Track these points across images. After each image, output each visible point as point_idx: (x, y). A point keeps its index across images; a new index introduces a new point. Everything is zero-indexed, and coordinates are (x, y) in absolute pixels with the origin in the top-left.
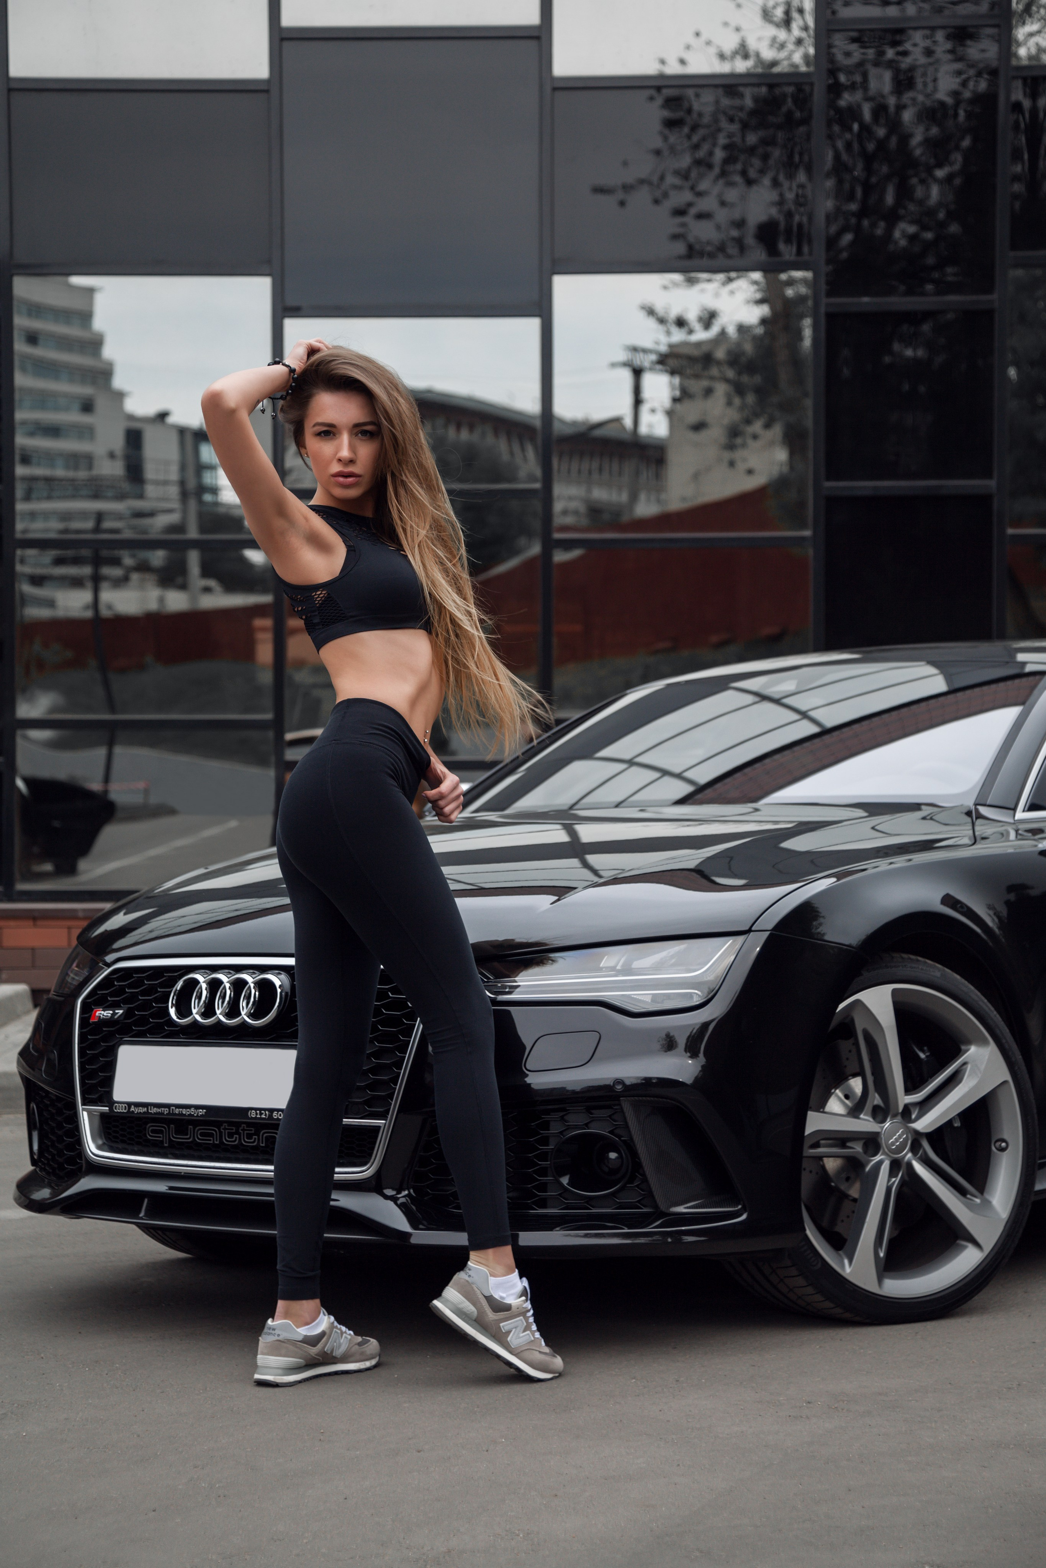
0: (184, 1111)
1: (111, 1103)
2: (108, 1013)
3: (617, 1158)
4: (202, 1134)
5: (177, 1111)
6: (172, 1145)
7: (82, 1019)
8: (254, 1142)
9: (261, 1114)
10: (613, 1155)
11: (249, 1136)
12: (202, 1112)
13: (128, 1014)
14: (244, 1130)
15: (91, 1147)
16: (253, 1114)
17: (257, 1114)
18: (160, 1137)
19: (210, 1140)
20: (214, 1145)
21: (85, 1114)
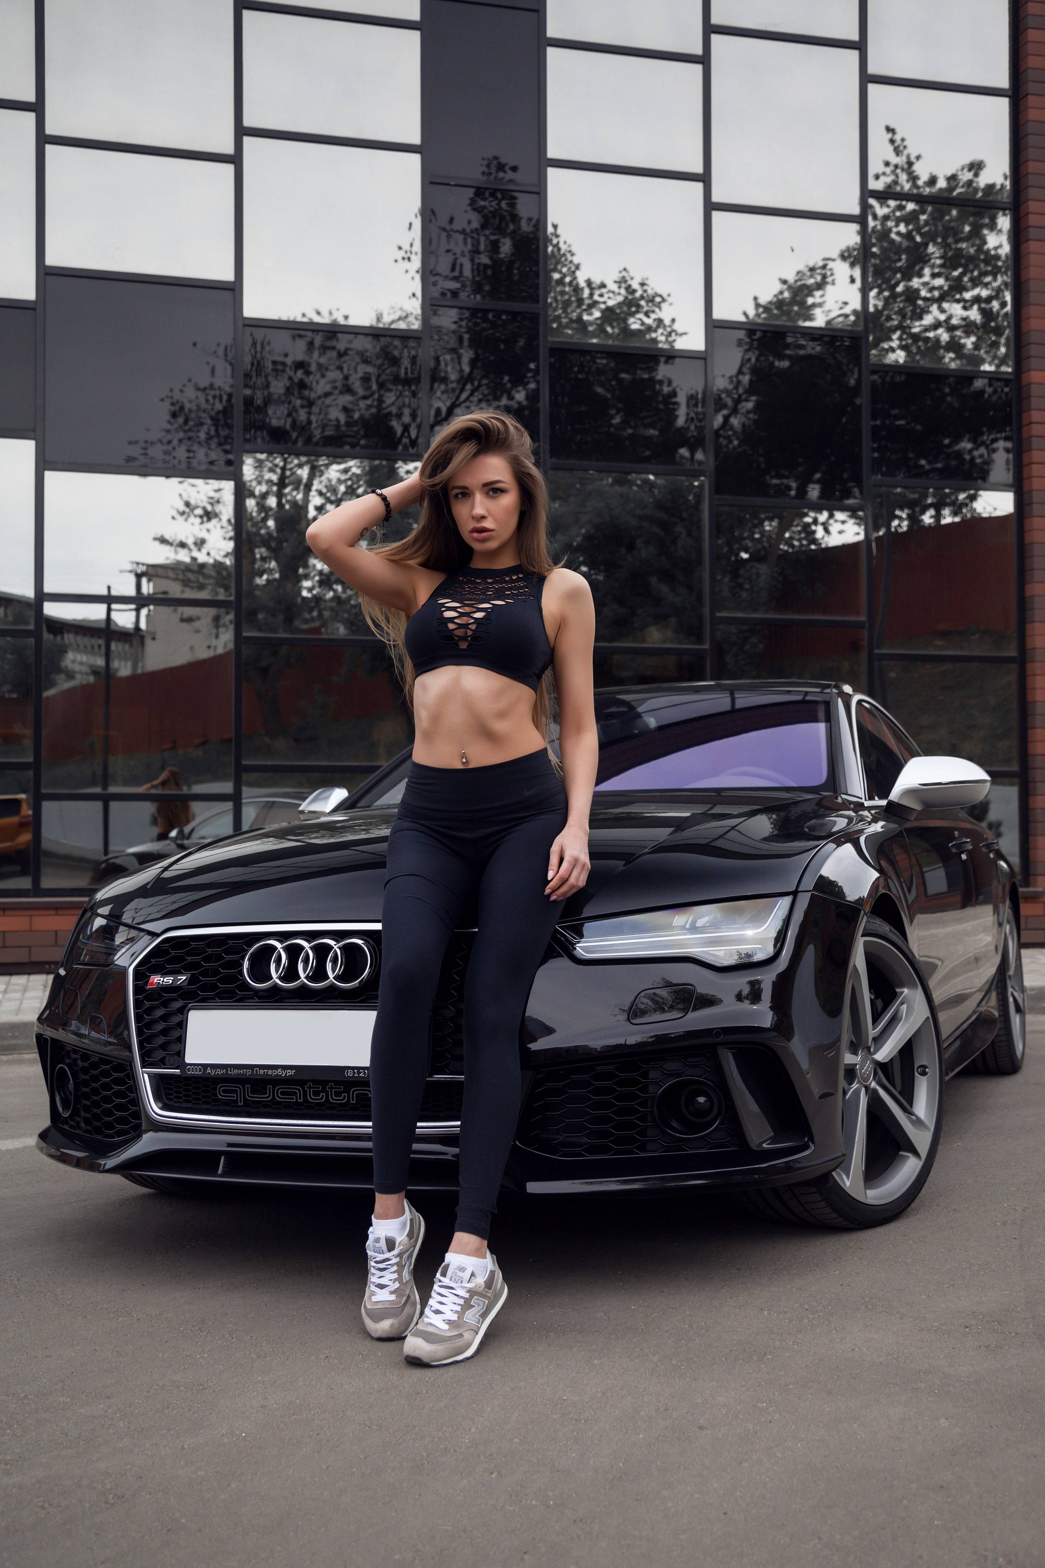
0: (270, 1072)
1: (182, 1065)
2: (168, 980)
3: (706, 1101)
4: (282, 1093)
5: (262, 1072)
6: (247, 1103)
7: (136, 988)
8: (343, 1099)
9: (359, 1073)
10: (701, 1100)
11: (338, 1094)
12: (290, 1073)
13: (191, 981)
14: (331, 1088)
15: (154, 1108)
16: (350, 1074)
17: (354, 1073)
18: (234, 1097)
19: (293, 1099)
20: (296, 1103)
21: (146, 1076)
